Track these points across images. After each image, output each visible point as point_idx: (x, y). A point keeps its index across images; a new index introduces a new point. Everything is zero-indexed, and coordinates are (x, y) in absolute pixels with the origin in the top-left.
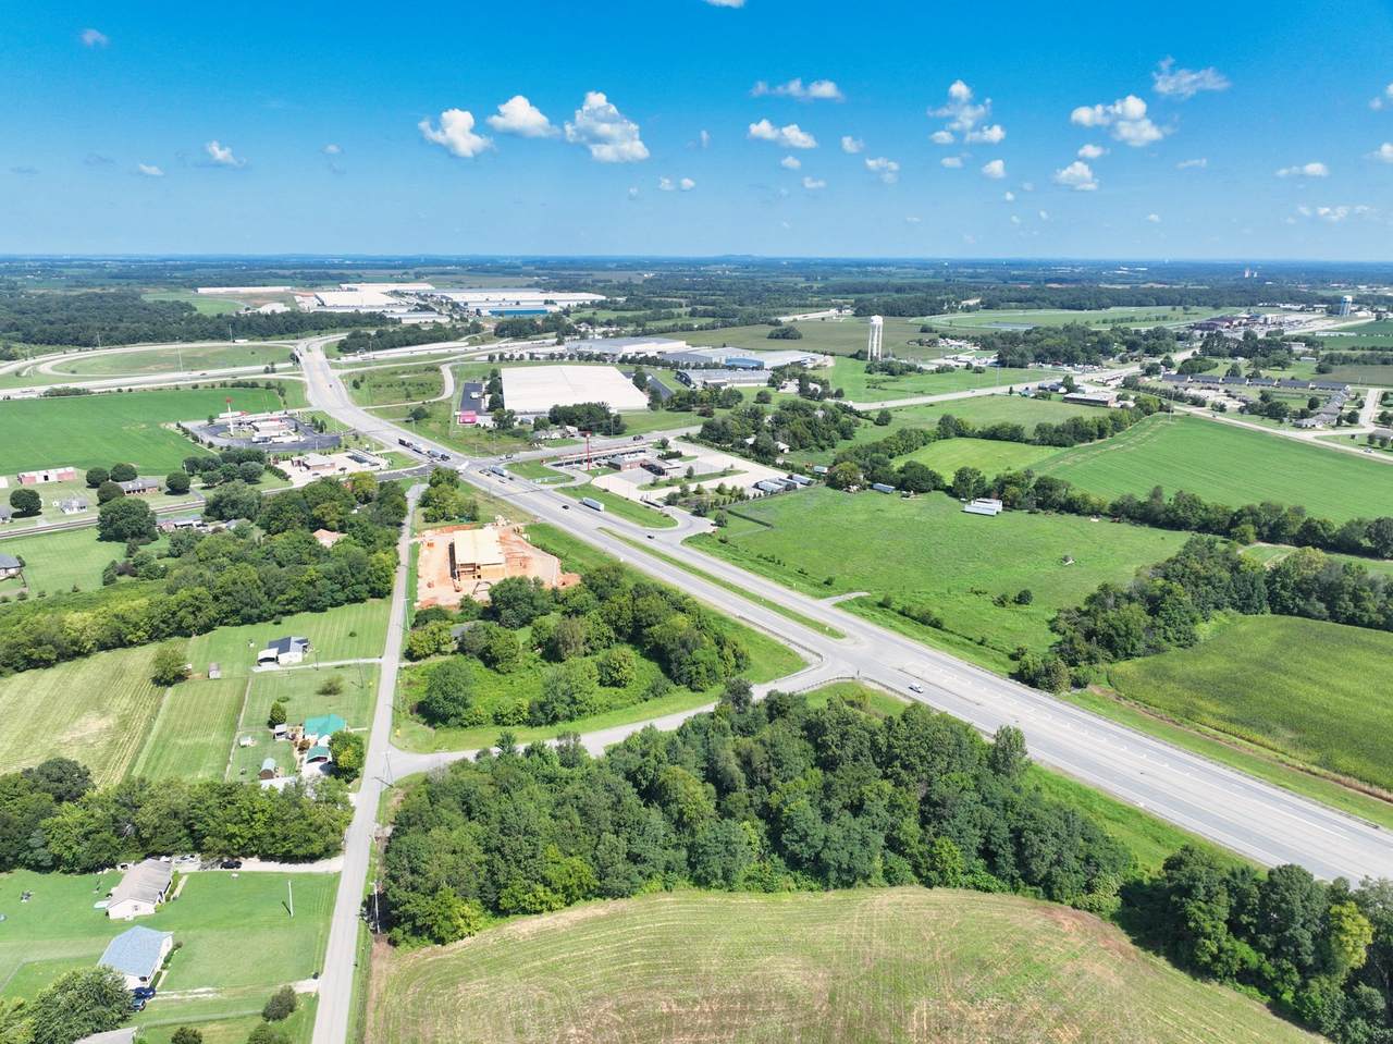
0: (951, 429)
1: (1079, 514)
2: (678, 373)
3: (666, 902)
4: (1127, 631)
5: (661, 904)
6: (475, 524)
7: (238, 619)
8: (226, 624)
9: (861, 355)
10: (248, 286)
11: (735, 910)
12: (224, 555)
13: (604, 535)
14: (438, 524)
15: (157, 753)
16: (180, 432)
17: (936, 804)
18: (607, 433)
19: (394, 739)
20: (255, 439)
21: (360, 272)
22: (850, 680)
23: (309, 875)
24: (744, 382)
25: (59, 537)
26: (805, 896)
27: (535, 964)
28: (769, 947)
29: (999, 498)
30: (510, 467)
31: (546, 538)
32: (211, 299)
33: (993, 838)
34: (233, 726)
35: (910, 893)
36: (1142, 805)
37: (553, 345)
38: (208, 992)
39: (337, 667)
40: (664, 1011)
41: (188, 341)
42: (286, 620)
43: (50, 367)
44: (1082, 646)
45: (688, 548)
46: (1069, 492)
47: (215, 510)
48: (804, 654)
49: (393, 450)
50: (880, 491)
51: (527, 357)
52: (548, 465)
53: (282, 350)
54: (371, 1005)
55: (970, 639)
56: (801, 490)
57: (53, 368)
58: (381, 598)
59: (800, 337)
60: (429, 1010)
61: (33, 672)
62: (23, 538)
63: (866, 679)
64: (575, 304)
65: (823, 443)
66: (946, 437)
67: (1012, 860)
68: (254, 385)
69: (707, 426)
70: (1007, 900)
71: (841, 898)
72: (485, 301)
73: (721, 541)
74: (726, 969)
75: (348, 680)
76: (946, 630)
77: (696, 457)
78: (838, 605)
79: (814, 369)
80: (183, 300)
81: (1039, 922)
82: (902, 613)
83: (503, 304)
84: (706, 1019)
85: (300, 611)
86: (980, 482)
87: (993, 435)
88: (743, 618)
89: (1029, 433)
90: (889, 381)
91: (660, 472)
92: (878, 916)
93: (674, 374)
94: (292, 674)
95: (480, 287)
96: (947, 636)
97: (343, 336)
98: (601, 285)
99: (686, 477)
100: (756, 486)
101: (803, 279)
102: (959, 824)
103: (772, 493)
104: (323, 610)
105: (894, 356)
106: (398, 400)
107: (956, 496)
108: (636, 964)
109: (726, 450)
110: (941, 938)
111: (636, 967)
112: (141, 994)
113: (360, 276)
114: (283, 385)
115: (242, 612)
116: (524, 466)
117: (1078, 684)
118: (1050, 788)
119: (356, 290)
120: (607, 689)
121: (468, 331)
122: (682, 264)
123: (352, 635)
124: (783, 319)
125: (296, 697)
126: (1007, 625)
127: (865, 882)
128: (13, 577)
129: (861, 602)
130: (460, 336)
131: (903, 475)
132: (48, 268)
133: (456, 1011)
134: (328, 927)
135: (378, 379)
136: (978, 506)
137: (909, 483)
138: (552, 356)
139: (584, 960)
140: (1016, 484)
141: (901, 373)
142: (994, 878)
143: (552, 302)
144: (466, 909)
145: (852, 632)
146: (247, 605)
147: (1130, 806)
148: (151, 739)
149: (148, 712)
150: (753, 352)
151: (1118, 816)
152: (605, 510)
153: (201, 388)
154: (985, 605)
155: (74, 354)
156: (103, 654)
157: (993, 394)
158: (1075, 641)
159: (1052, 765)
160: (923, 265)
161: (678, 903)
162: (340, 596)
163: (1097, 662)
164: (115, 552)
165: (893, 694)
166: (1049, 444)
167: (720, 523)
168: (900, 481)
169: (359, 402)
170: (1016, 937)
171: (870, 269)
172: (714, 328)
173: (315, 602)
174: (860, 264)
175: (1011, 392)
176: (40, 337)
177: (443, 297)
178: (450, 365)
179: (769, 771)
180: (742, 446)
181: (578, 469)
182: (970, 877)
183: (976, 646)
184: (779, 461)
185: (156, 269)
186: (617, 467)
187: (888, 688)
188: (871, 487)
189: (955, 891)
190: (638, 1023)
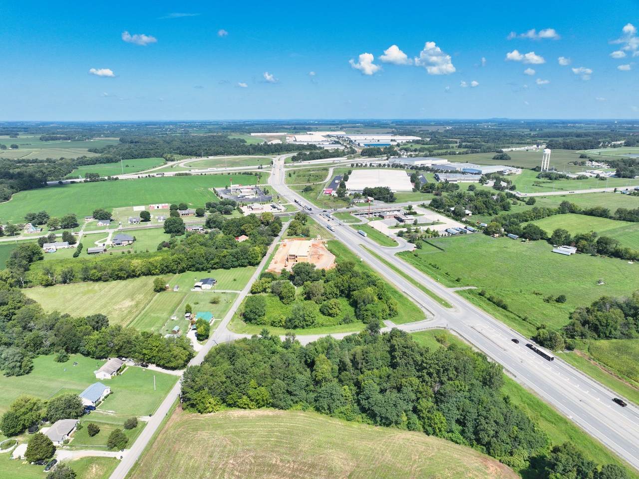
0: (566, 208)
1: (622, 259)
2: (436, 175)
3: (300, 415)
4: (607, 323)
5: (297, 416)
6: (308, 238)
7: (194, 269)
8: (191, 270)
9: (537, 169)
10: (271, 132)
11: (328, 425)
12: (198, 242)
13: (361, 248)
14: (292, 237)
15: (142, 318)
16: (213, 192)
17: (442, 395)
18: (386, 201)
19: (229, 326)
20: (239, 196)
21: (318, 126)
22: (443, 329)
23: (170, 375)
24: (467, 180)
25: (152, 230)
26: (364, 426)
27: (232, 430)
28: (334, 445)
29: (575, 246)
30: (336, 214)
31: (335, 247)
32: (255, 138)
33: (467, 417)
34: (173, 311)
35: (418, 436)
36: (571, 417)
37: (385, 160)
38: (112, 413)
39: (222, 293)
40: (273, 462)
41: (236, 155)
42: (213, 271)
43: (183, 164)
44: (579, 328)
45: (397, 258)
46: (618, 246)
47: (209, 224)
48: (427, 313)
49: (290, 204)
50: (510, 237)
51: (368, 165)
52: (352, 215)
53: (269, 159)
54: (163, 432)
55: (520, 317)
56: (469, 234)
57: (185, 165)
58: (254, 266)
59: (510, 159)
60: (182, 439)
61: (119, 281)
62: (140, 230)
63: (451, 329)
64: (405, 141)
65: (491, 212)
66: (563, 213)
67: (471, 430)
68: (251, 174)
69: (434, 201)
70: (465, 449)
71: (381, 431)
72: (363, 140)
73: (415, 255)
74: (310, 451)
75: (223, 298)
76: (509, 311)
77: (424, 215)
78: (457, 292)
79: (508, 175)
80: (242, 138)
81: (477, 465)
82: (489, 299)
83: (372, 141)
84: (289, 470)
85: (219, 268)
86: (567, 237)
87: (591, 213)
88: (405, 293)
89: (612, 213)
90: (547, 182)
91: (402, 221)
92: (395, 443)
93: (434, 175)
94: (204, 293)
95: (367, 133)
96: (508, 313)
97: (295, 154)
98: (421, 132)
99: (414, 224)
100: (446, 231)
101: (529, 130)
102: (449, 406)
103: (452, 234)
104: (228, 268)
105: (556, 170)
106: (304, 183)
107: (552, 243)
108: (272, 439)
109: (439, 212)
110: (420, 460)
111: (272, 441)
112: (90, 408)
113: (317, 128)
114: (261, 174)
115: (196, 266)
116: (342, 214)
117: (569, 348)
118: (522, 399)
119: (312, 134)
120: (326, 317)
121: (348, 153)
122: (466, 123)
123: (235, 280)
124: (504, 150)
125: (201, 303)
126: (544, 312)
127: (396, 425)
128: (130, 244)
129: (471, 292)
130: (345, 155)
131: (525, 231)
132: (202, 125)
133: (191, 442)
134: (165, 398)
135: (301, 173)
136: (561, 249)
137: (526, 235)
138: (380, 165)
139: (253, 433)
140: (586, 240)
141: (555, 179)
142: (462, 437)
143: (394, 140)
144: (211, 400)
145: (456, 305)
146: (198, 263)
147: (563, 416)
148: (143, 312)
149: (147, 301)
150: (479, 166)
151: (553, 420)
152: (367, 236)
153: (231, 174)
154: (539, 300)
155: (194, 159)
156: (144, 277)
157: (604, 192)
158: (575, 325)
159: (529, 388)
160: (601, 123)
161: (305, 417)
162: (236, 263)
163: (585, 338)
164: (167, 238)
165: (462, 338)
166: (624, 220)
167: (418, 247)
168: (522, 233)
169: (288, 182)
170: (459, 469)
171: (569, 125)
172: (467, 154)
173: (225, 265)
174: (563, 122)
175: (615, 191)
176: (185, 152)
177: (347, 138)
178: (334, 168)
179: (362, 364)
180: (448, 211)
181: (365, 217)
182: (450, 434)
183: (522, 321)
184: (464, 219)
185: (241, 125)
186: (382, 217)
187: (461, 335)
188: (507, 235)
189: (440, 439)
190: (259, 465)
